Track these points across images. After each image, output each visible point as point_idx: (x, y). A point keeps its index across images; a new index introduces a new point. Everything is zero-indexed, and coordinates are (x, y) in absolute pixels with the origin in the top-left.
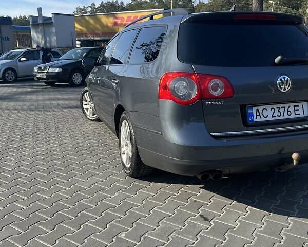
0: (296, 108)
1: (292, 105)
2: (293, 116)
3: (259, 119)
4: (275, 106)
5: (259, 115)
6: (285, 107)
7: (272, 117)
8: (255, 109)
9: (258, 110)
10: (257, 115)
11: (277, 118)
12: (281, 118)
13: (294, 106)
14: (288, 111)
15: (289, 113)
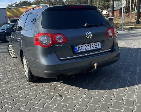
0: (95, 45)
1: (94, 44)
2: (94, 48)
3: (80, 51)
4: (86, 45)
5: (80, 49)
6: (91, 45)
7: (86, 49)
8: (78, 46)
9: (79, 47)
10: (79, 49)
11: (88, 50)
12: (90, 49)
13: (95, 44)
14: (92, 46)
15: (93, 47)
